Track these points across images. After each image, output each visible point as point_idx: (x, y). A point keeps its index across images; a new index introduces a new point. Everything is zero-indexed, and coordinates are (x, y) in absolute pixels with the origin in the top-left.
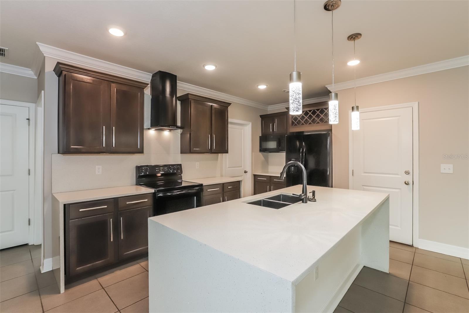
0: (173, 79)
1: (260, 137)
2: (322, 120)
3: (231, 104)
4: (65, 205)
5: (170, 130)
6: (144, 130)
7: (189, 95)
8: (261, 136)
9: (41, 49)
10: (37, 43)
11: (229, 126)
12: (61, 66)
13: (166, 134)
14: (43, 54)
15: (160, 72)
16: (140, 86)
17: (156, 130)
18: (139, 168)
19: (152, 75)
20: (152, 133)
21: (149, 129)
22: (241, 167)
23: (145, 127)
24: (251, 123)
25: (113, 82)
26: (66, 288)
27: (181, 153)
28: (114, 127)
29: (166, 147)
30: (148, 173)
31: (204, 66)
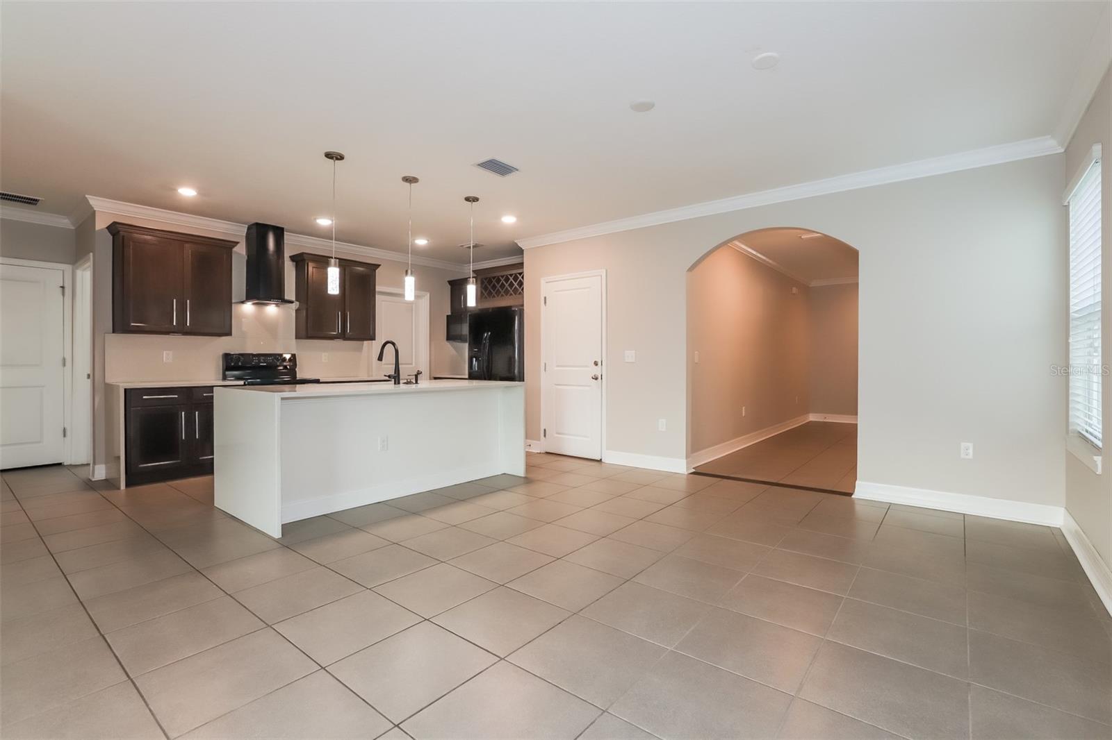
0: (279, 232)
1: (447, 316)
2: (515, 291)
3: (380, 265)
4: (125, 390)
5: (277, 305)
6: (233, 305)
7: (305, 255)
8: (450, 314)
9: (92, 202)
10: (87, 196)
11: (378, 297)
12: (117, 225)
13: (272, 310)
14: (92, 208)
15: (257, 224)
16: (226, 247)
17: (254, 304)
18: (227, 357)
19: (247, 226)
20: (249, 308)
21: (243, 302)
22: (411, 364)
23: (233, 301)
24: (428, 295)
25: (187, 242)
26: (127, 485)
27: (296, 338)
28: (188, 301)
29: (270, 328)
30: (240, 364)
31: (315, 219)
